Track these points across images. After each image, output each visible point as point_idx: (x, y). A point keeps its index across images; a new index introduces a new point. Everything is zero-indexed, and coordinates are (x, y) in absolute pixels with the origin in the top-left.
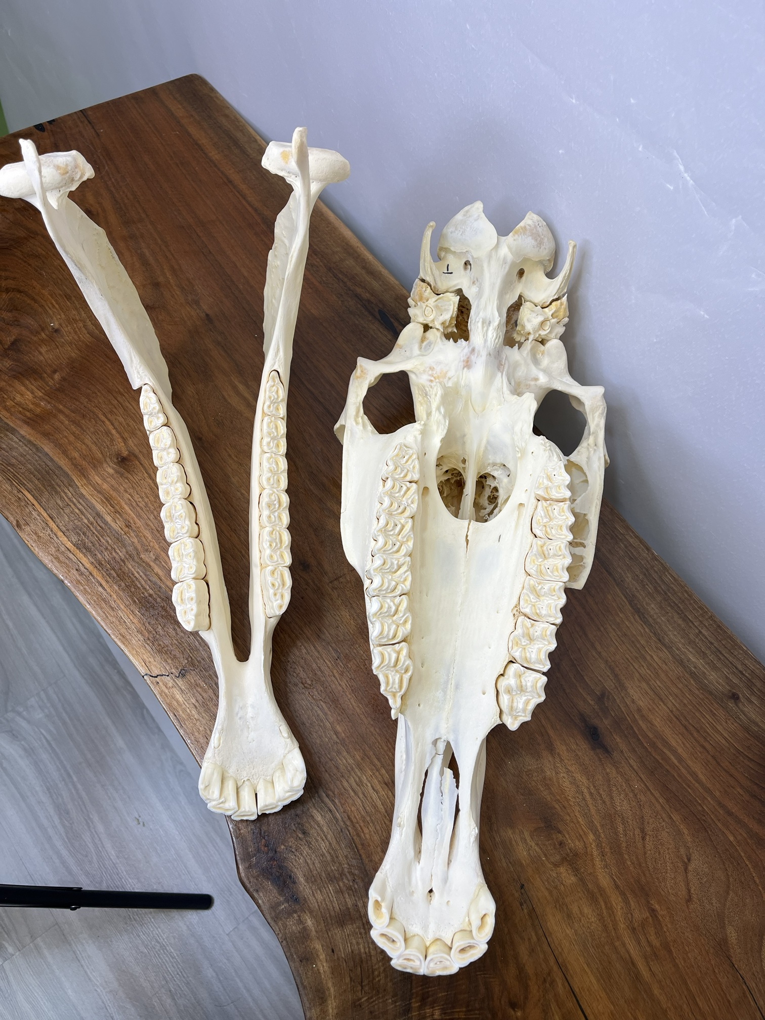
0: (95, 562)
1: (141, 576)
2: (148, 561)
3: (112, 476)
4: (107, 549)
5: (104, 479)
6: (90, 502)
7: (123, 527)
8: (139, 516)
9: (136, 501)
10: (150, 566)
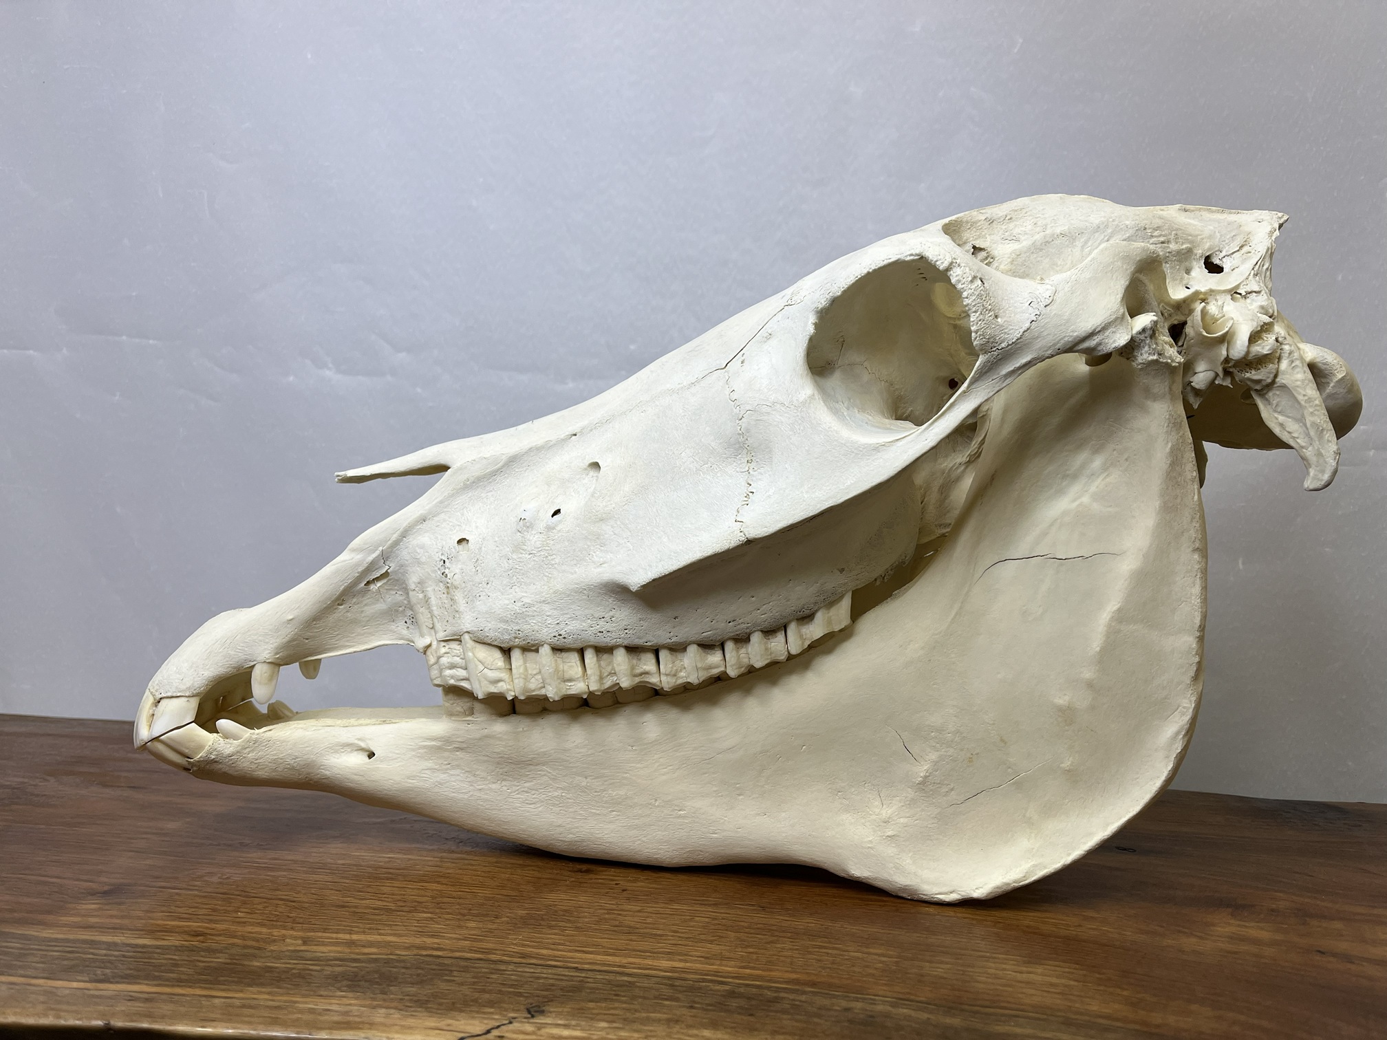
0: (167, 983)
3: (99, 909)
4: (176, 965)
5: (84, 916)
6: (78, 940)
7: (192, 939)
8: (211, 921)
9: (186, 913)
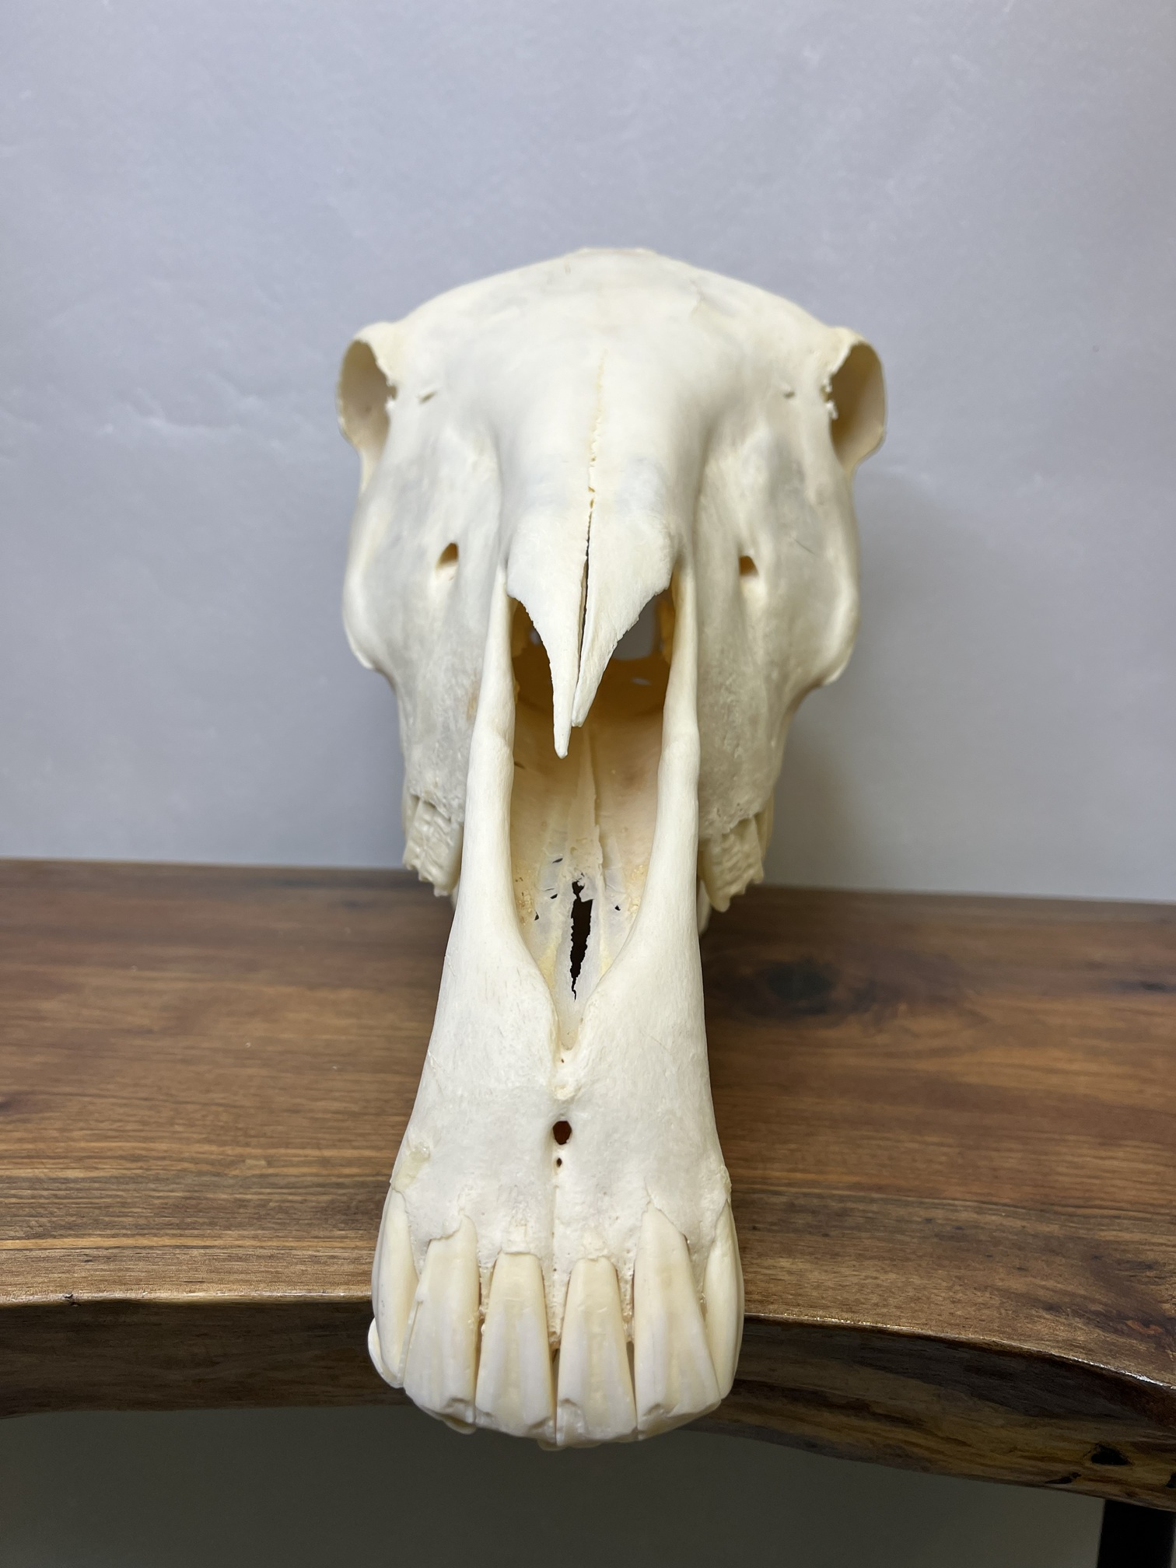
1: (269, 1194)
2: (257, 1172)
10: (276, 1175)
